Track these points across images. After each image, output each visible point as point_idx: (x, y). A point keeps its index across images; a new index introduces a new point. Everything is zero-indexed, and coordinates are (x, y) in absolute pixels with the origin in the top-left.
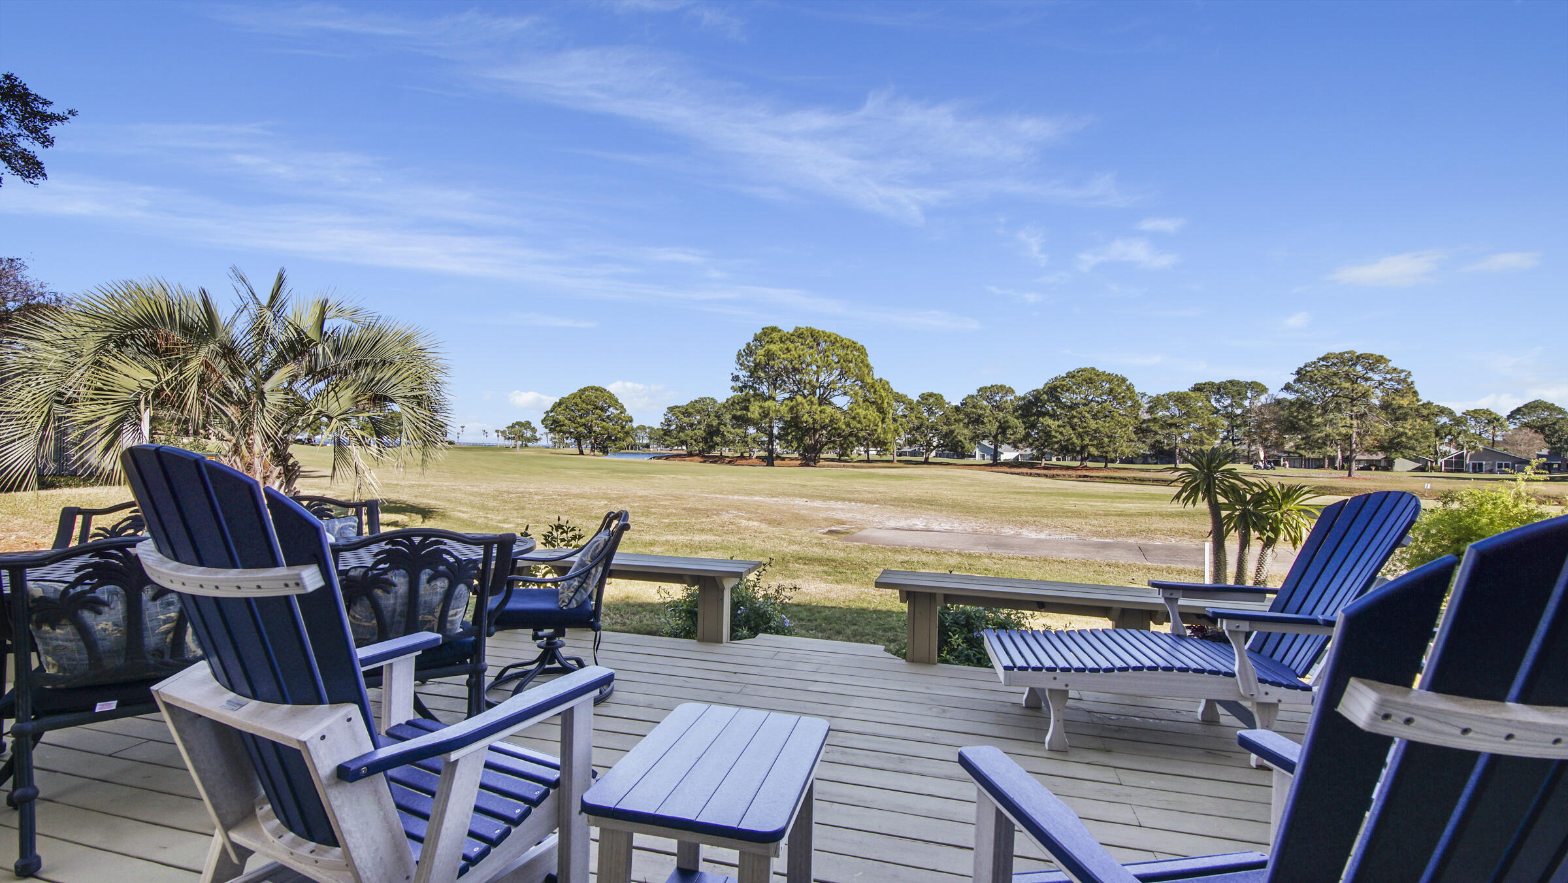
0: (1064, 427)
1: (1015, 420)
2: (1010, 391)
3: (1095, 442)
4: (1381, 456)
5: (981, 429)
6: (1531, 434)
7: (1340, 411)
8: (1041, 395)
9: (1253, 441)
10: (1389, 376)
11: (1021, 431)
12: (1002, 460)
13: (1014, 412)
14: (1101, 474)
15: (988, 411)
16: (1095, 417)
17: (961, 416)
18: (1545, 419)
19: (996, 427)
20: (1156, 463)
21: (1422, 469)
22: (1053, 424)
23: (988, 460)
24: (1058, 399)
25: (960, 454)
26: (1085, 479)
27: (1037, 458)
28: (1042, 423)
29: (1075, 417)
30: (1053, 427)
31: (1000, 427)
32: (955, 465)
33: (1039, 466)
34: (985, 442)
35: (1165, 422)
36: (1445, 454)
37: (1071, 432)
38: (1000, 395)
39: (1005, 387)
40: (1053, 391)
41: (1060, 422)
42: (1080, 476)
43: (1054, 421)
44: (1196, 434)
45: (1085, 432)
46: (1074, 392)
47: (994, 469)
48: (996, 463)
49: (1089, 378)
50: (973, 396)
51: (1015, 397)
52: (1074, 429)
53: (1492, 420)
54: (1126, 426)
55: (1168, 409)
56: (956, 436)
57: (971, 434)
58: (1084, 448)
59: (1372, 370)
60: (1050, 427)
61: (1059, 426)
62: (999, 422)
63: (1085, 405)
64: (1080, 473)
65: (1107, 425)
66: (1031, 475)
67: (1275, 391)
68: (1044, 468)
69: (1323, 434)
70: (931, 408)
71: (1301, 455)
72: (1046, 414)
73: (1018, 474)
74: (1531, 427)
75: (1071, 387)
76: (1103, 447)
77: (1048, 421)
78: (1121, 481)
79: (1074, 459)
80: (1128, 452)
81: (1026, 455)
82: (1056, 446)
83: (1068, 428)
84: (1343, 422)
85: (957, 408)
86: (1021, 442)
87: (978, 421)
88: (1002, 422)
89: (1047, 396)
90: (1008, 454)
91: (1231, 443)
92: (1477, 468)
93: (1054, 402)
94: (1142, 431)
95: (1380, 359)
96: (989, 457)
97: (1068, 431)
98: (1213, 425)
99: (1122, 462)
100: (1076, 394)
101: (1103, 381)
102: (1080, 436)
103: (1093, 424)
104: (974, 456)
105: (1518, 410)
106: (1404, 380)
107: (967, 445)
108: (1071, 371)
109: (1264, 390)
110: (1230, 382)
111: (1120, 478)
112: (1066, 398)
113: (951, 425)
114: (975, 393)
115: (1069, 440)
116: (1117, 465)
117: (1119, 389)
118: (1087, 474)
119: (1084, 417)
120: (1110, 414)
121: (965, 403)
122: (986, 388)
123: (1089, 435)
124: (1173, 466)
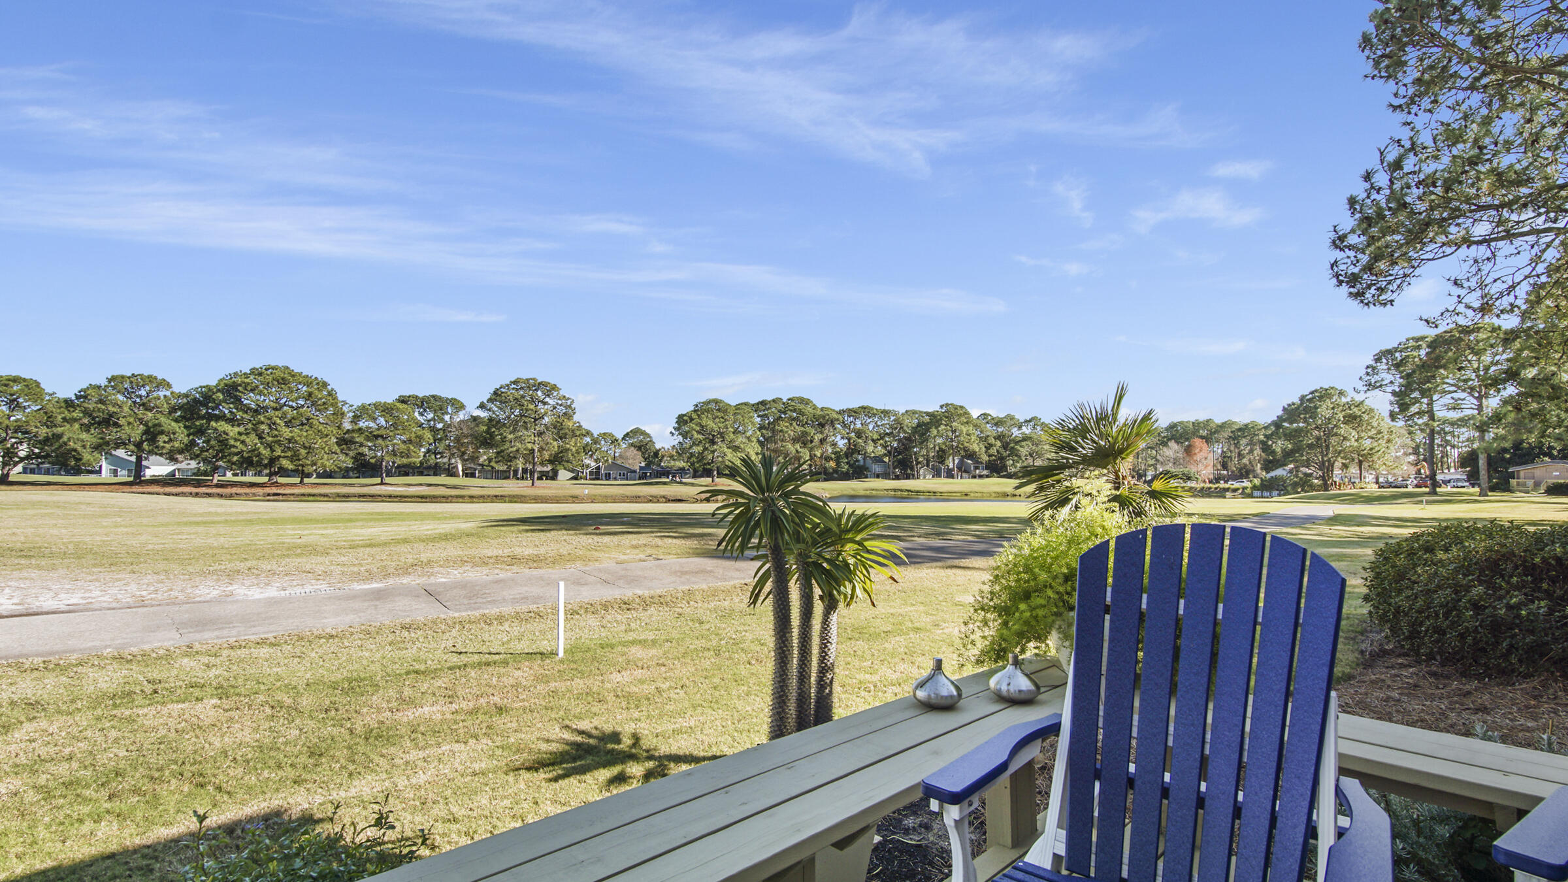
0: (247, 435)
1: (173, 424)
2: (164, 384)
3: (289, 454)
4: (549, 468)
5: (112, 434)
6: (635, 452)
7: (526, 429)
8: (214, 393)
9: (453, 454)
10: (560, 402)
11: (182, 436)
12: (148, 477)
13: (170, 413)
14: (296, 491)
15: (126, 409)
16: (288, 424)
17: (75, 415)
18: (641, 441)
19: (139, 432)
20: (358, 477)
21: (575, 478)
22: (233, 431)
23: (123, 476)
24: (239, 400)
25: (73, 468)
26: (276, 497)
27: (205, 473)
28: (216, 429)
29: (263, 423)
30: (231, 434)
31: (146, 432)
32: (63, 484)
33: (209, 483)
34: (120, 453)
35: (371, 433)
36: (588, 466)
37: (257, 441)
38: (148, 388)
39: (156, 378)
40: (232, 389)
41: (242, 429)
42: (269, 495)
43: (233, 426)
44: (402, 446)
45: (275, 442)
46: (261, 393)
47: (136, 488)
48: (138, 480)
49: (282, 378)
50: (99, 387)
51: (172, 393)
52: (260, 438)
53: (615, 441)
54: (327, 435)
55: (374, 419)
56: (65, 444)
57: (95, 440)
58: (273, 461)
59: (548, 396)
60: (227, 434)
61: (240, 434)
62: (146, 425)
63: (275, 409)
64: (268, 490)
65: (305, 434)
66: (197, 495)
67: (472, 409)
68: (218, 486)
69: (515, 449)
70: (15, 400)
71: (493, 468)
72: (222, 417)
73: (177, 495)
74: (635, 447)
75: (257, 387)
76: (299, 460)
77: (223, 426)
78: (322, 499)
79: (259, 474)
80: (329, 465)
81: (188, 470)
82: (235, 458)
83: (253, 435)
84: (528, 440)
85: (69, 404)
86: (181, 452)
87: (108, 421)
88: (150, 424)
89: (223, 394)
90: (157, 468)
91: (433, 457)
92: (608, 477)
93: (232, 403)
94: (345, 442)
95: (554, 388)
96: (125, 472)
97: (252, 440)
98: (420, 438)
99: (319, 476)
100: (265, 395)
101: (300, 383)
102: (270, 446)
103: (286, 432)
104: (99, 472)
105: (627, 434)
106: (570, 406)
107: (87, 456)
108: (258, 367)
109: (462, 407)
110: (432, 396)
111: (321, 495)
112: (249, 400)
113: (55, 426)
114: (103, 382)
115: (254, 451)
116: (313, 480)
117: (319, 395)
118: (278, 491)
119: (274, 424)
120: (307, 422)
121: (83, 396)
122: (123, 377)
123: (280, 445)
124: (378, 480)
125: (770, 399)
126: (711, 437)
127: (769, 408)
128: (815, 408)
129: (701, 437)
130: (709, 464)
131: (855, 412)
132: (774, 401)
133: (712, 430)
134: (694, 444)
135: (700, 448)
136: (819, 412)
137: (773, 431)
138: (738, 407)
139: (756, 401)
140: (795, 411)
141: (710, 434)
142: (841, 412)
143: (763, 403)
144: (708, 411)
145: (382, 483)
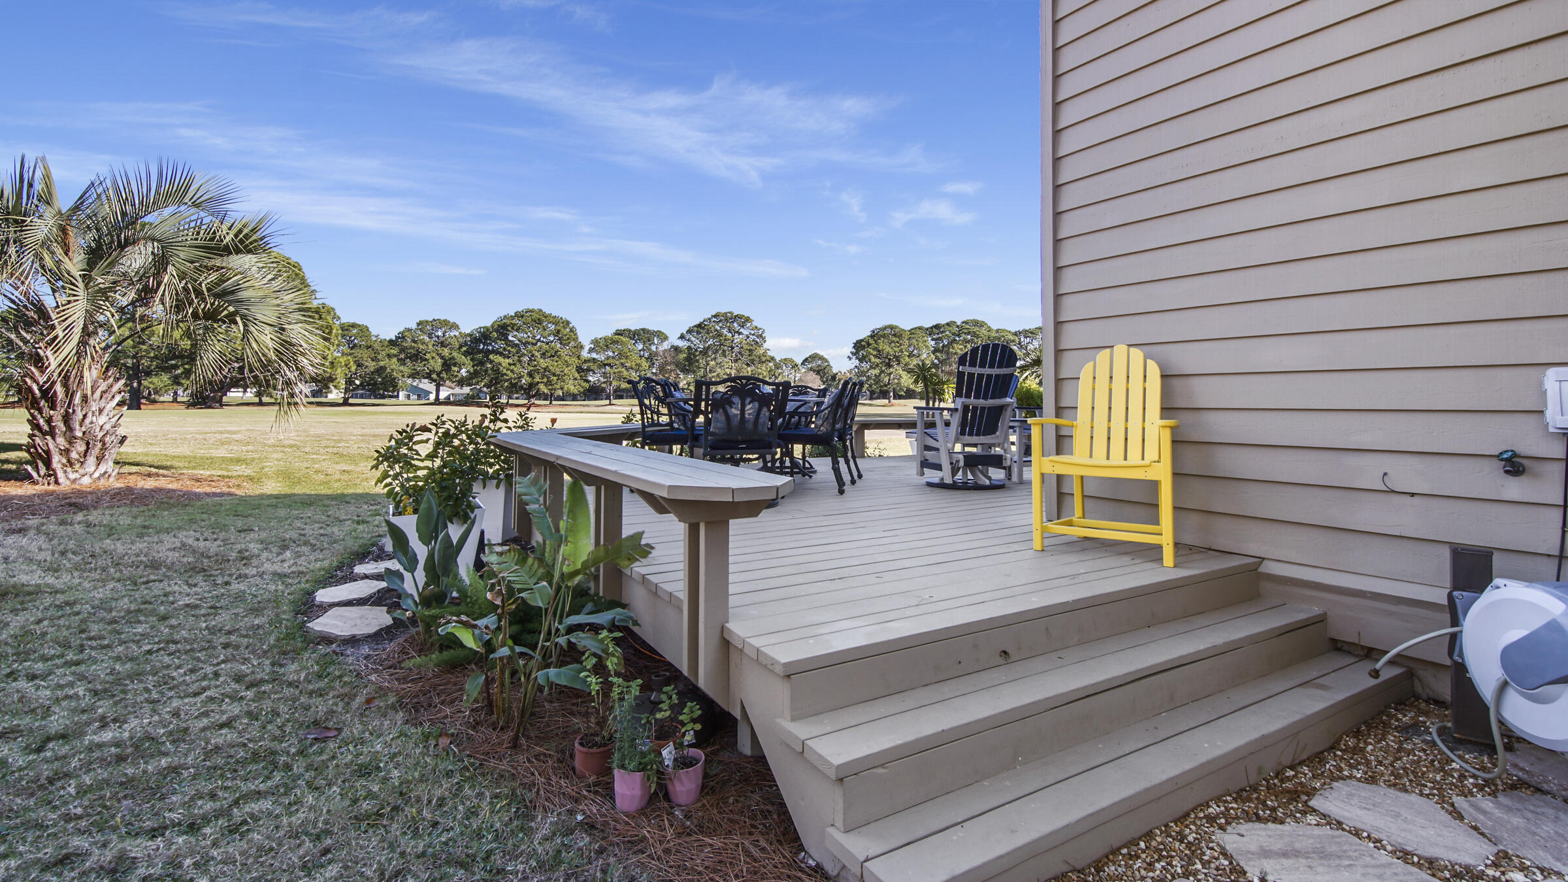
0: (514, 364)
1: (462, 357)
2: (455, 326)
3: (544, 380)
5: (422, 366)
6: (814, 375)
8: (490, 333)
10: (752, 332)
11: (468, 367)
13: (460, 349)
15: (430, 347)
16: (543, 355)
17: (395, 351)
18: (819, 365)
19: (439, 364)
22: (505, 362)
24: (507, 337)
28: (492, 361)
29: (525, 355)
30: (504, 365)
31: (443, 364)
35: (603, 362)
37: (521, 370)
38: (443, 330)
39: (448, 322)
40: (503, 328)
41: (510, 361)
43: (504, 358)
44: (627, 373)
45: (534, 371)
46: (522, 332)
48: (439, 403)
49: (537, 319)
50: (411, 330)
51: (460, 333)
52: (524, 368)
54: (570, 365)
55: (604, 351)
56: (388, 373)
58: (532, 386)
59: (743, 327)
60: (500, 364)
61: (510, 364)
62: (442, 358)
63: (533, 344)
65: (555, 364)
67: (674, 340)
70: (353, 341)
72: (496, 351)
74: (814, 371)
75: (520, 326)
76: (551, 385)
77: (498, 359)
79: (523, 396)
80: (572, 389)
82: (506, 384)
83: (518, 366)
84: (726, 366)
85: (392, 343)
87: (417, 356)
88: (446, 358)
89: (496, 333)
93: (503, 340)
94: (583, 370)
95: (748, 320)
97: (517, 369)
98: (639, 366)
100: (525, 333)
101: (550, 322)
102: (530, 374)
103: (543, 363)
106: (761, 336)
108: (520, 310)
109: (666, 338)
110: (643, 330)
112: (515, 337)
114: (414, 326)
115: (519, 378)
116: (562, 401)
117: (564, 332)
119: (533, 356)
120: (555, 354)
121: (401, 337)
122: (427, 322)
123: (538, 373)
124: (607, 402)
125: (943, 322)
126: (887, 361)
127: (942, 332)
128: (990, 330)
129: (878, 361)
130: (886, 386)
131: (1032, 333)
132: (948, 324)
133: (888, 354)
134: (871, 367)
135: (877, 371)
136: (994, 334)
137: (948, 353)
138: (912, 331)
139: (930, 325)
140: (969, 333)
141: (886, 357)
142: (1015, 334)
143: (937, 327)
144: (884, 336)
145: (610, 404)
